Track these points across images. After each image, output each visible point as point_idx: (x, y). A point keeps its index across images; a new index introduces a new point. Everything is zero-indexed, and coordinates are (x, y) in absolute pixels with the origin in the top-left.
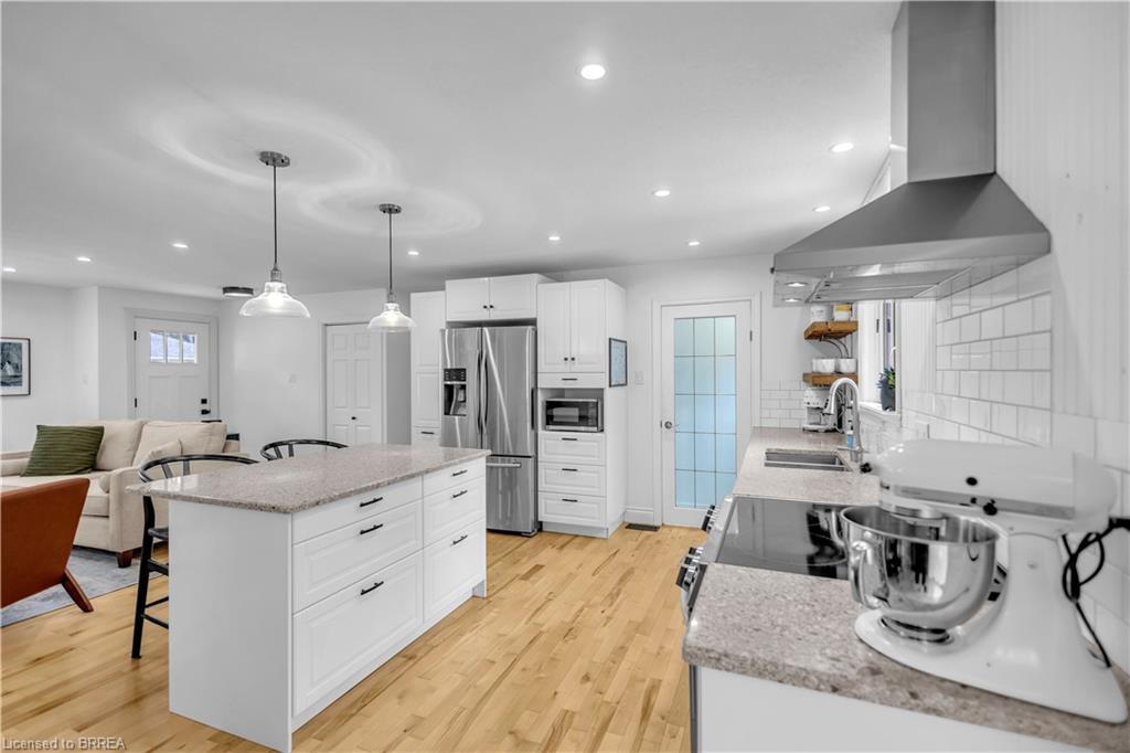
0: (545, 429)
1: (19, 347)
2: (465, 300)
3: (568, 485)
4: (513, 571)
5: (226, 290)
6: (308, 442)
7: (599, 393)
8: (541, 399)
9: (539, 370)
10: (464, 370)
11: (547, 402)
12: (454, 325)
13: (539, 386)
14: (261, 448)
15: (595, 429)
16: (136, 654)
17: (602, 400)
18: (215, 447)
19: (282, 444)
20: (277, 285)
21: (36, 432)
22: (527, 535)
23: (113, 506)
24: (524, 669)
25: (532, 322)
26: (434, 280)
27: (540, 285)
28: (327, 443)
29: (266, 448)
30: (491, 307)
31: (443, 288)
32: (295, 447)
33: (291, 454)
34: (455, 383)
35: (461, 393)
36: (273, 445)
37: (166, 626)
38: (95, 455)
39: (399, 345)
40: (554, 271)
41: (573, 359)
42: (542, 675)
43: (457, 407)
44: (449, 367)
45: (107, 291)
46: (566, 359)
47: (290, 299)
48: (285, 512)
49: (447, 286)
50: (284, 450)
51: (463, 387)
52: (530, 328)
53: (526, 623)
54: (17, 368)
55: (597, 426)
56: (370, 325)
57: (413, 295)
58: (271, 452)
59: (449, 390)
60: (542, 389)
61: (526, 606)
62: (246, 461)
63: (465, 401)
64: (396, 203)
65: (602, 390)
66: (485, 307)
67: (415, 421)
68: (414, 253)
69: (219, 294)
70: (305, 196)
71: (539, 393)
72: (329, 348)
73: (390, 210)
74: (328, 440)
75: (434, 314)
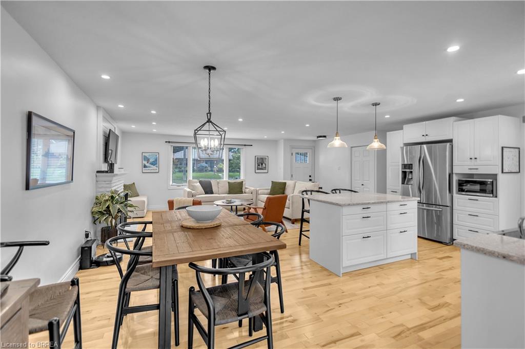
0: (457, 193)
1: (266, 158)
2: (413, 133)
3: (472, 223)
4: (434, 255)
5: (318, 137)
6: (346, 190)
7: (494, 176)
8: (455, 179)
9: (454, 165)
10: (412, 164)
11: (459, 180)
12: (407, 145)
13: (454, 172)
14: (331, 190)
15: (492, 195)
16: (300, 244)
17: (496, 180)
18: (317, 189)
19: (337, 190)
20: (337, 138)
21: (271, 183)
22: (446, 244)
23: (291, 205)
24: (430, 285)
25: (450, 141)
26: (398, 125)
27: (455, 123)
28: (352, 191)
29: (332, 190)
30: (427, 135)
31: (402, 129)
32: (341, 191)
33: (340, 193)
34: (407, 170)
35: (410, 175)
36: (335, 190)
37: (309, 238)
38: (284, 191)
39: (382, 155)
40: (465, 114)
41: (476, 158)
42: (439, 290)
43: (408, 181)
44: (406, 163)
45: (287, 141)
46: (471, 159)
47: (342, 142)
48: (340, 206)
49: (404, 128)
50: (338, 191)
51: (411, 172)
52: (448, 144)
53: (437, 273)
54: (265, 165)
55: (493, 194)
56: (368, 148)
57: (388, 133)
58: (334, 191)
59: (404, 173)
60: (456, 174)
61: (437, 268)
62: (327, 193)
63: (412, 179)
64: (378, 102)
65: (496, 175)
66: (423, 136)
67: (388, 186)
68: (387, 116)
69: (315, 138)
70: (345, 106)
71: (454, 175)
72: (353, 157)
73: (376, 104)
74: (352, 190)
75: (397, 140)
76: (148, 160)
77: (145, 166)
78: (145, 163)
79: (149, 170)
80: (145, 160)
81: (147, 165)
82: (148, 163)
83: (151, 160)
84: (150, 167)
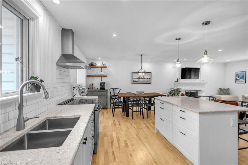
76: (239, 76)
77: (237, 80)
78: (237, 77)
79: (239, 81)
80: (237, 76)
81: (238, 79)
82: (238, 77)
83: (241, 76)
84: (240, 80)
